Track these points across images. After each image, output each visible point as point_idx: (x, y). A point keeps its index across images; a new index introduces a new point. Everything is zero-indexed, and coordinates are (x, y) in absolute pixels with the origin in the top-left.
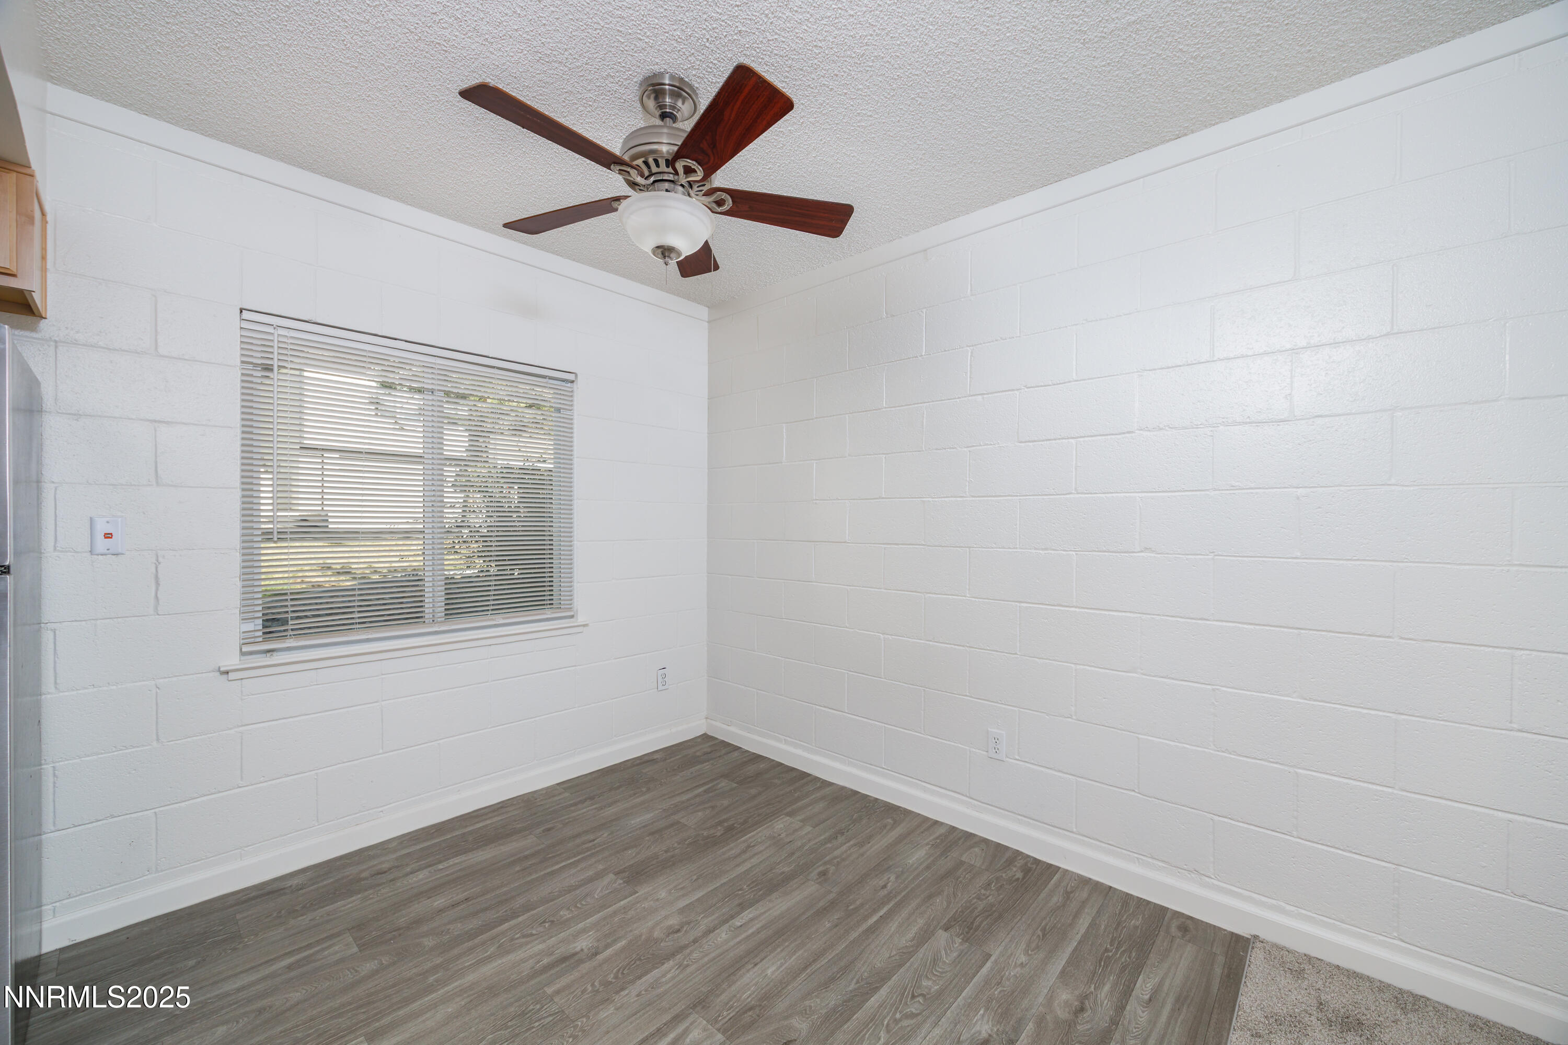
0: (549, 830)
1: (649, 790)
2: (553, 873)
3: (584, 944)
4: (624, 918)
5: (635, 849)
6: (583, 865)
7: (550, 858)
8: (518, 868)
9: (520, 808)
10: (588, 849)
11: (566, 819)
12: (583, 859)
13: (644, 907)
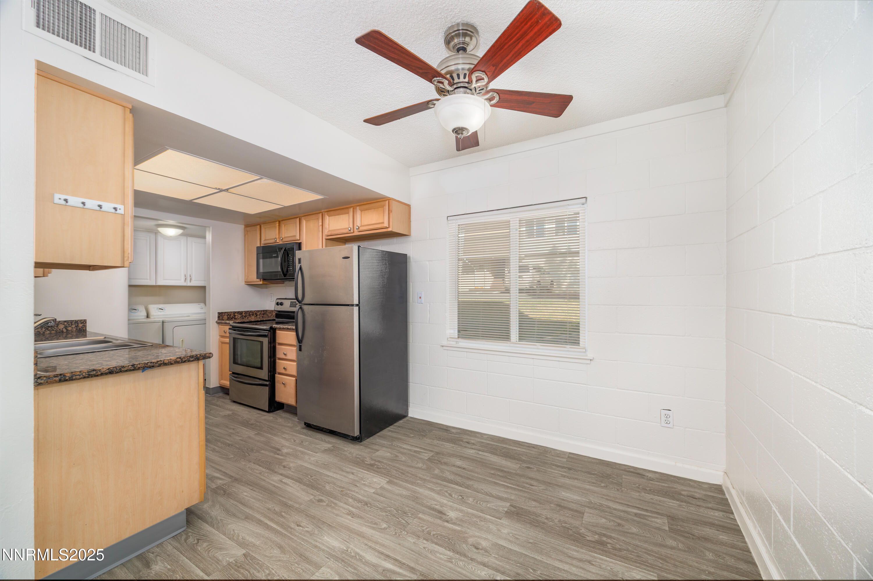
0: (528, 468)
1: (606, 487)
2: (496, 483)
3: (452, 514)
4: (477, 522)
5: (538, 504)
6: (509, 491)
7: (508, 478)
8: (492, 472)
9: (538, 452)
10: (524, 487)
11: (542, 469)
12: (514, 489)
13: (490, 527)
